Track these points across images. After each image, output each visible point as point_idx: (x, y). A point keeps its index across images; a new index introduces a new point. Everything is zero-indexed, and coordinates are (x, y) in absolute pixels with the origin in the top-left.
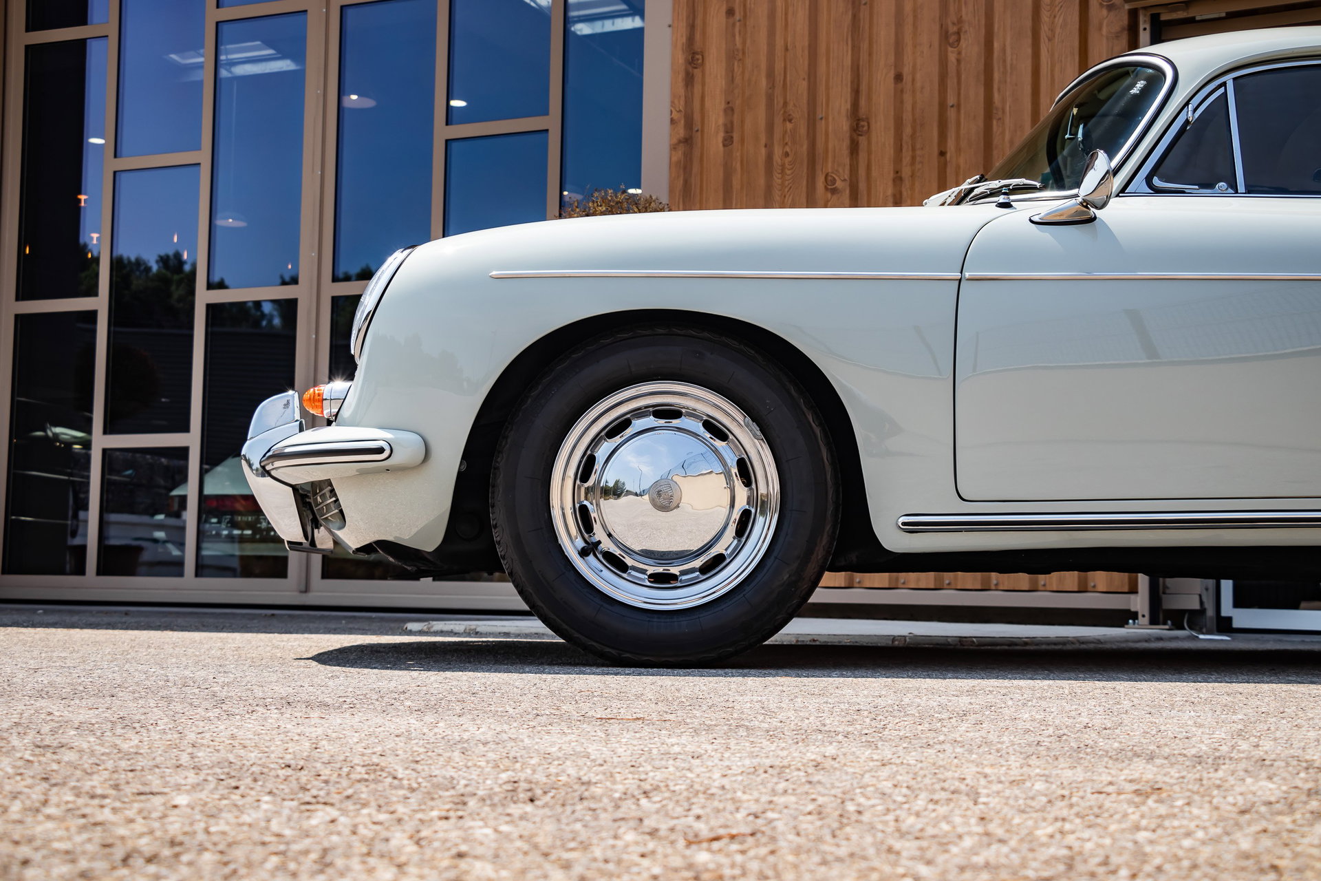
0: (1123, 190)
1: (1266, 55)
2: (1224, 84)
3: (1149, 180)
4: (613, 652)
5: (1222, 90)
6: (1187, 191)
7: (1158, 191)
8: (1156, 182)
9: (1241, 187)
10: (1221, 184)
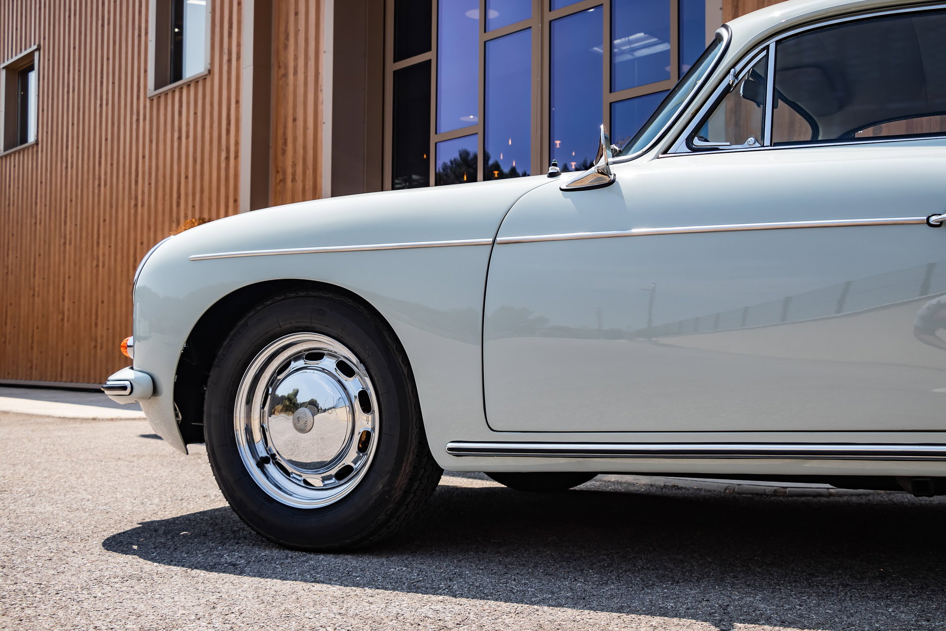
0: (665, 152)
1: (805, 17)
2: (767, 47)
3: (689, 141)
4: (273, 538)
5: (764, 53)
6: (721, 148)
7: (695, 150)
8: (697, 142)
9: (767, 142)
10: (751, 138)
